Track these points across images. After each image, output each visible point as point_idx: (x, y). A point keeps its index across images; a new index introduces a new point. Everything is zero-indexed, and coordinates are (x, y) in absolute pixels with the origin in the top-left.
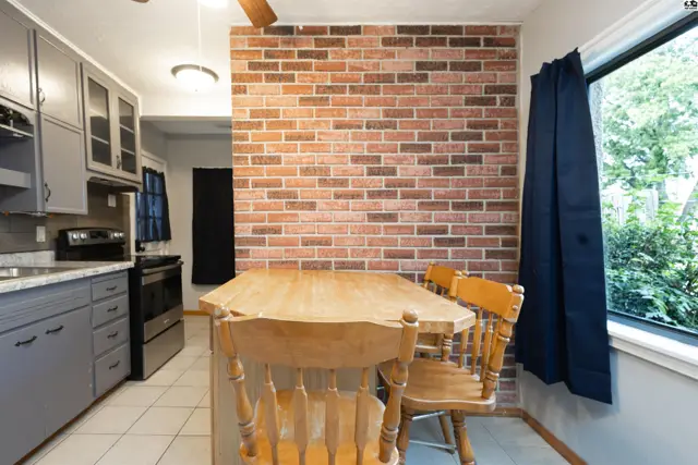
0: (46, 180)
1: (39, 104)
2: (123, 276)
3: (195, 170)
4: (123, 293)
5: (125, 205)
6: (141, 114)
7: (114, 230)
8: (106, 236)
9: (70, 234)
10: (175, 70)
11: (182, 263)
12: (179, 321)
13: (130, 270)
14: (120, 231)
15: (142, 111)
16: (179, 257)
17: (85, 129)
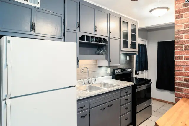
0: (110, 57)
1: (109, 34)
2: (130, 88)
3: (159, 43)
4: (130, 94)
5: (132, 59)
6: (138, 27)
7: (128, 68)
8: (126, 71)
9: (116, 71)
10: (151, 11)
11: (152, 83)
12: (150, 105)
13: (132, 86)
14: (130, 68)
15: (139, 26)
16: (151, 80)
17: (121, 39)
